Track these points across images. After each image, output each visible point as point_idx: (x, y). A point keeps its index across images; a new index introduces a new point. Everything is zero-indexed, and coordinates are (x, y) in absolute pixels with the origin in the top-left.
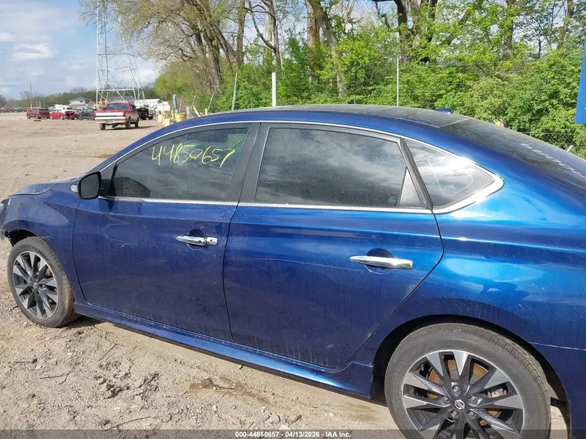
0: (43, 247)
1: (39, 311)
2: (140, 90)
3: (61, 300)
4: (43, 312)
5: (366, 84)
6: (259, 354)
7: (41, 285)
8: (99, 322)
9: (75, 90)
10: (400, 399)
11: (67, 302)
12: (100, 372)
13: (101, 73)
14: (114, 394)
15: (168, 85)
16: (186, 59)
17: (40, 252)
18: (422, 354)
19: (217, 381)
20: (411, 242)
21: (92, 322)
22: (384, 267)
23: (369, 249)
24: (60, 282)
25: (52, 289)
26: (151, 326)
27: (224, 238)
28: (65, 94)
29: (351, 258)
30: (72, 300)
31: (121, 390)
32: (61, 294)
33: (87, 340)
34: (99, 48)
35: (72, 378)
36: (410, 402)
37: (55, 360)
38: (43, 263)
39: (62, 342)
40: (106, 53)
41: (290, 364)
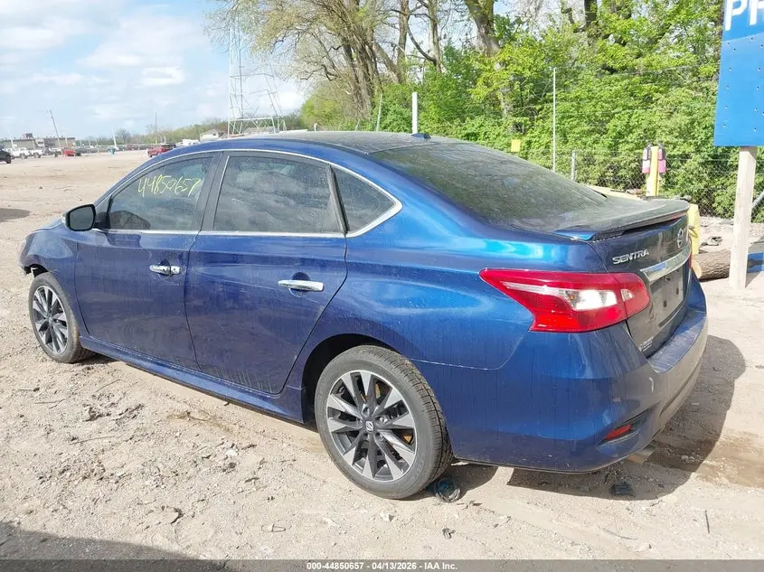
0: (53, 281)
1: (54, 348)
2: (281, 118)
3: (70, 334)
4: (58, 348)
5: (534, 101)
6: (219, 383)
7: (55, 320)
8: (113, 360)
9: (208, 121)
10: (325, 423)
11: (75, 336)
12: (91, 401)
13: (233, 98)
14: (92, 418)
15: (316, 111)
16: (332, 77)
17: (51, 286)
18: (338, 376)
19: (195, 414)
20: (323, 265)
21: (105, 359)
22: (304, 290)
23: (294, 272)
24: (68, 318)
25: (64, 323)
26: (139, 358)
27: (185, 267)
28: (197, 126)
29: (280, 282)
30: (79, 334)
31: (100, 416)
32: (70, 328)
33: (93, 375)
34: (232, 69)
35: (64, 404)
36: (334, 425)
37: (55, 390)
38: (55, 297)
39: (69, 375)
40: (241, 76)
41: (244, 392)
